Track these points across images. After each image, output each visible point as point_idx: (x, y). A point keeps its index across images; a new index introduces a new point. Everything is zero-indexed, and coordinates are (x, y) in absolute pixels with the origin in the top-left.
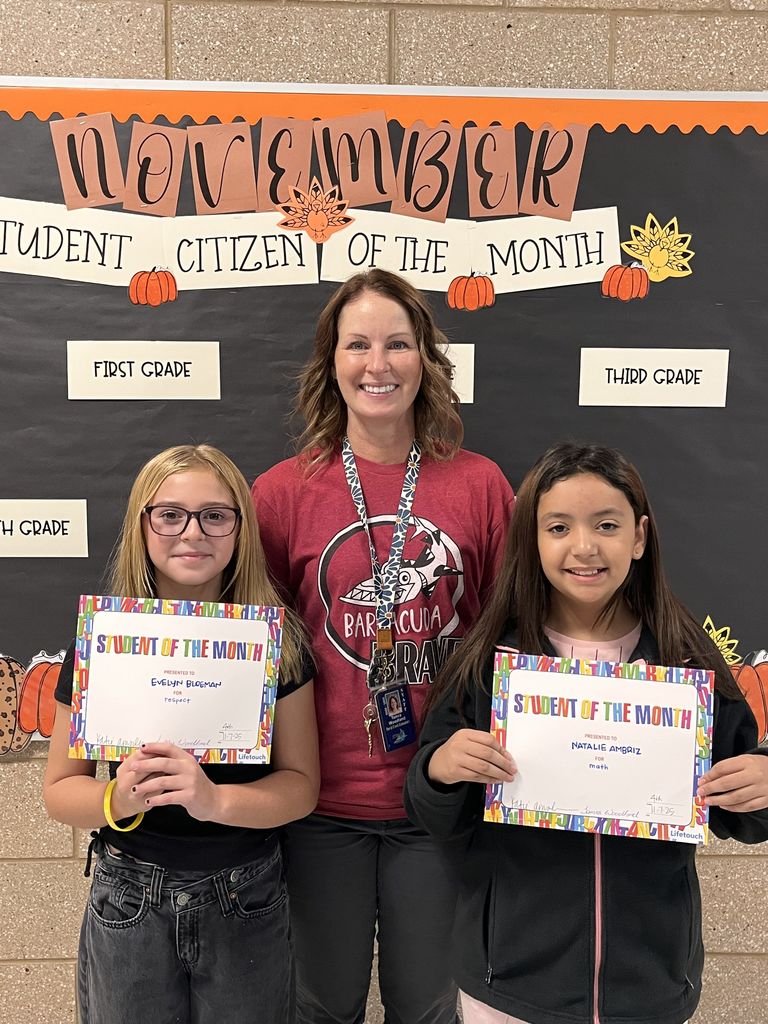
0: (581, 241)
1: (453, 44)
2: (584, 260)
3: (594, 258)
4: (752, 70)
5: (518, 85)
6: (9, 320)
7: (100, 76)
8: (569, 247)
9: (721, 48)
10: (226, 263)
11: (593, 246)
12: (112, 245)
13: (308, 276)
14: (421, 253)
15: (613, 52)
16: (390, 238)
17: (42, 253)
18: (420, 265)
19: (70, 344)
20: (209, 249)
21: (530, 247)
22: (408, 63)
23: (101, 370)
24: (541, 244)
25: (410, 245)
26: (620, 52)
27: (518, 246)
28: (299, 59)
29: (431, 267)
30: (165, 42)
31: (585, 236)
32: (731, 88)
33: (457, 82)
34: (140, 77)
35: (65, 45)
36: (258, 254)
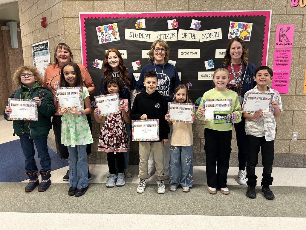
0: (216, 33)
1: (197, 5)
2: (216, 36)
3: (218, 36)
4: (242, 7)
5: (207, 10)
6: (134, 47)
7: (147, 11)
8: (214, 34)
9: (237, 4)
10: (164, 38)
11: (218, 34)
12: (148, 36)
13: (176, 40)
14: (192, 36)
15: (221, 5)
16: (188, 34)
17: (139, 37)
18: (192, 37)
19: (142, 50)
20: (162, 36)
21: (208, 34)
22: (191, 8)
23: (147, 54)
24: (210, 34)
25: (191, 35)
26: (222, 5)
27: (207, 34)
28: (175, 8)
29: (194, 38)
30: (156, 6)
31: (217, 33)
32: (239, 10)
33: (198, 10)
34: (153, 11)
35: (142, 7)
36: (169, 37)
